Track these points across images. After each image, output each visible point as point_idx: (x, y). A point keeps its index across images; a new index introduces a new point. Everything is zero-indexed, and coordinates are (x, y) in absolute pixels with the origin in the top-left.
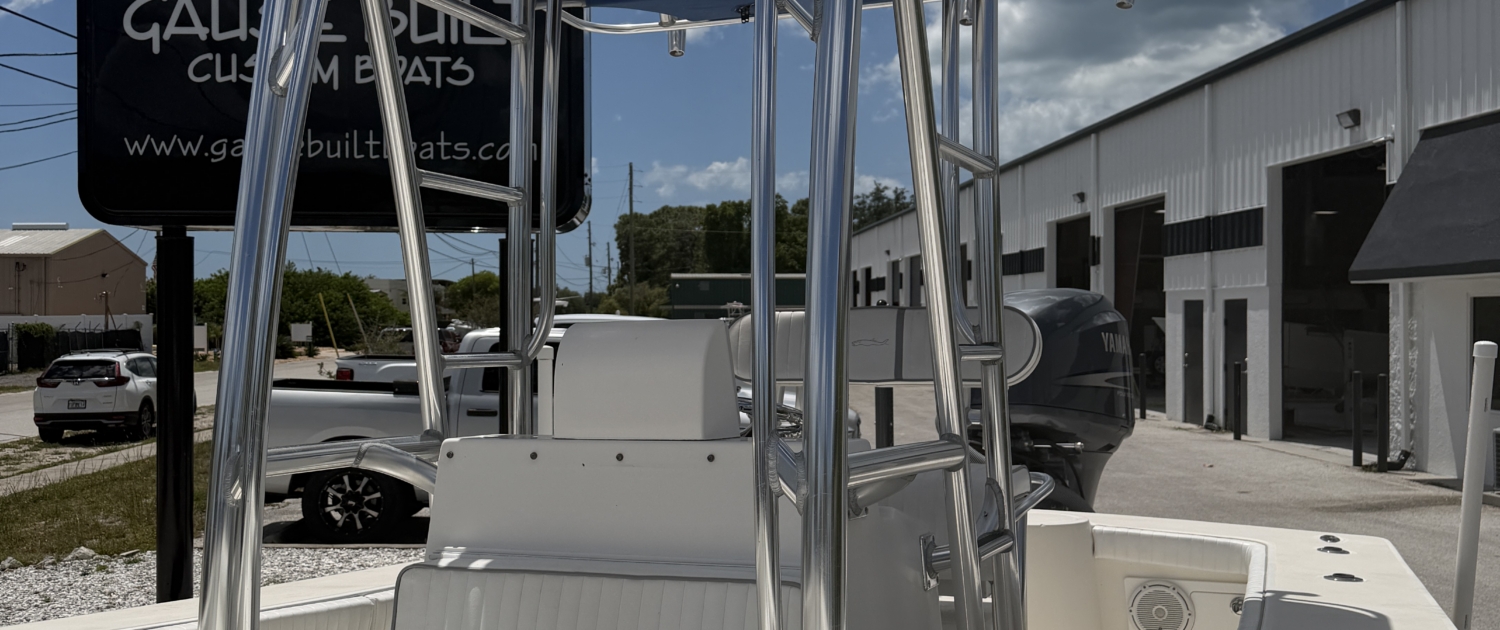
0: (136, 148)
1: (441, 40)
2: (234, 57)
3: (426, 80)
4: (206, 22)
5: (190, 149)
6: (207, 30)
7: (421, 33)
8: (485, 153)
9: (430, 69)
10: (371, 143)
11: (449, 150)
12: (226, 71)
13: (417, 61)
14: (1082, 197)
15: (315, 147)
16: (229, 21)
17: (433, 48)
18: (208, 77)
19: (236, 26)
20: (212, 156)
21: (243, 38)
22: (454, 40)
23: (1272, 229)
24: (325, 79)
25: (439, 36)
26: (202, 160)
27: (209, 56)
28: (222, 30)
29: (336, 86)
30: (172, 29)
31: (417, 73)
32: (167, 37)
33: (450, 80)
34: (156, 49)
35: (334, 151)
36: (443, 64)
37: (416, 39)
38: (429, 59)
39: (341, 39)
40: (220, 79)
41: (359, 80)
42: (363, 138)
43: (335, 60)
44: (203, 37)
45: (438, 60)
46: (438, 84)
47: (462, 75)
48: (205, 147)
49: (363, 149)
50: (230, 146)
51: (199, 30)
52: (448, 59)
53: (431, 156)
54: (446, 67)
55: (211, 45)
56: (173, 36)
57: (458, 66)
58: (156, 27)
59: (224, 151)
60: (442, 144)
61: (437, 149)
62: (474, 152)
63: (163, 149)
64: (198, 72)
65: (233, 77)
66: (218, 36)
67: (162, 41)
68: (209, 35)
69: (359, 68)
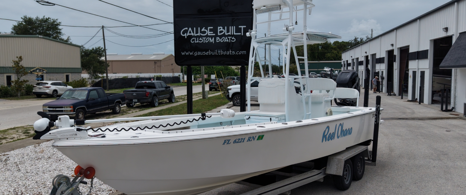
0: (183, 54)
1: (230, 34)
2: (198, 38)
3: (228, 41)
4: (193, 33)
5: (191, 54)
6: (193, 34)
7: (227, 33)
8: (237, 53)
9: (228, 39)
10: (219, 52)
11: (231, 53)
12: (197, 41)
13: (226, 38)
14: (392, 45)
15: (210, 53)
16: (197, 32)
17: (229, 35)
18: (194, 42)
19: (198, 33)
20: (195, 55)
21: (199, 35)
22: (232, 34)
23: (431, 55)
24: (212, 41)
25: (230, 33)
26: (193, 55)
27: (194, 38)
28: (196, 34)
29: (213, 43)
30: (188, 34)
31: (226, 40)
32: (187, 35)
33: (232, 41)
34: (186, 37)
35: (213, 53)
36: (231, 38)
37: (226, 34)
38: (228, 37)
39: (214, 34)
40: (196, 42)
41: (217, 41)
42: (218, 51)
43: (213, 38)
44: (193, 35)
45: (230, 37)
46: (230, 42)
47: (234, 40)
48: (194, 53)
49: (218, 53)
50: (197, 53)
51: (192, 34)
52: (231, 37)
53: (229, 54)
54: (231, 39)
55: (194, 36)
56: (189, 35)
57: (233, 38)
58: (186, 34)
59: (196, 54)
60: (230, 52)
61: (229, 53)
62: (235, 53)
63: (187, 54)
64: (192, 41)
65: (198, 42)
66: (195, 35)
67: (187, 36)
68: (194, 35)
69: (217, 39)
